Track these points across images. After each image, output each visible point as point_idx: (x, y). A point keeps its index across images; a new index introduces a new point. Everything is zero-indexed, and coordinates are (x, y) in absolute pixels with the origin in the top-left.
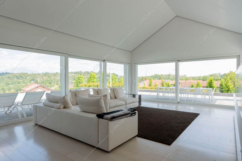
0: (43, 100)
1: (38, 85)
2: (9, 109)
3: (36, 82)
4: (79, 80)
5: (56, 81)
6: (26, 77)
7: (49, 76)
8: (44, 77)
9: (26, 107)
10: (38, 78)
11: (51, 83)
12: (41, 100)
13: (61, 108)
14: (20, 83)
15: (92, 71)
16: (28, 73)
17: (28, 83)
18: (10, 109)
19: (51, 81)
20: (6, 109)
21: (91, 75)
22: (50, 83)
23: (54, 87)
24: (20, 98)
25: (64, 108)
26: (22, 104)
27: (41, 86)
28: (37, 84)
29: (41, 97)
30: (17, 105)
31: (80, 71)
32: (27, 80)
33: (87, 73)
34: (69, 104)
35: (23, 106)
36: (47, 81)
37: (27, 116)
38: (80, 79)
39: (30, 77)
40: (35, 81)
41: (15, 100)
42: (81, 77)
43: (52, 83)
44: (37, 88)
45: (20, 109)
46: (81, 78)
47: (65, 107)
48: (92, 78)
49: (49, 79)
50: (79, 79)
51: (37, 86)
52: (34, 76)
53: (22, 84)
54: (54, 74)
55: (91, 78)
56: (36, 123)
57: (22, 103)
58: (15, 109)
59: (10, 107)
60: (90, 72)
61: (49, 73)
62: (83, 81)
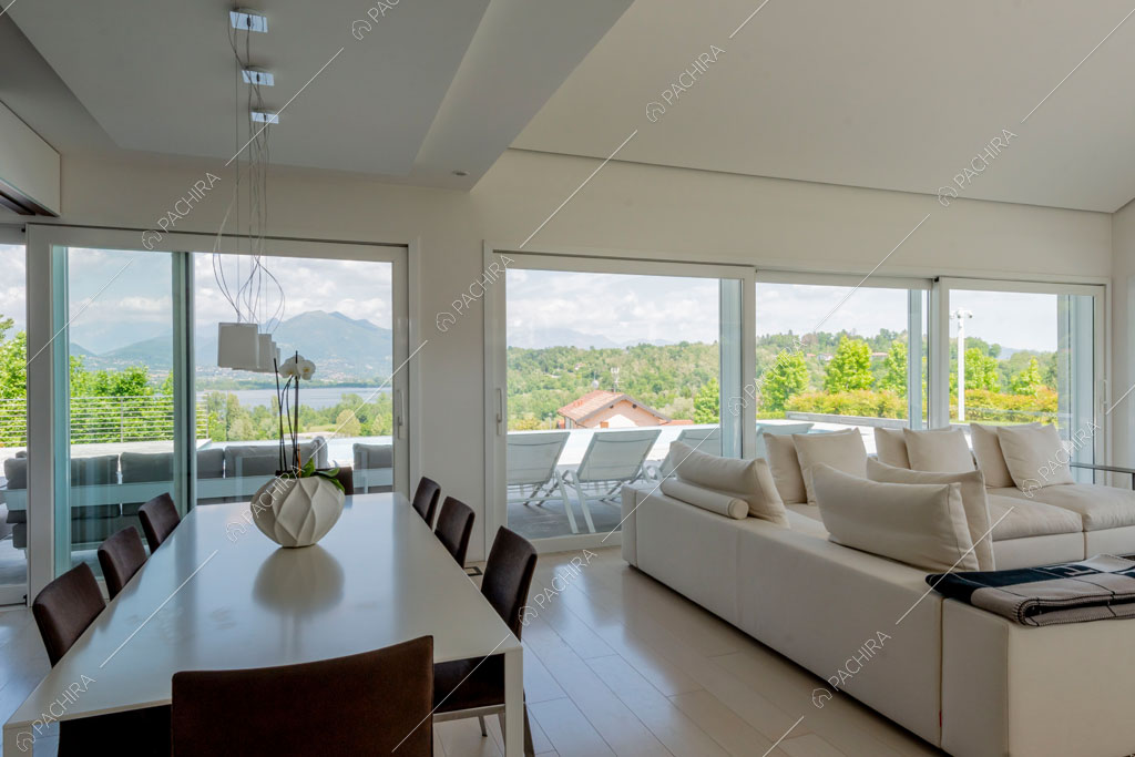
0: (648, 468)
1: (616, 396)
2: (535, 493)
3: (608, 385)
4: (784, 378)
5: (681, 381)
6: (572, 363)
7: (654, 360)
8: (636, 365)
9: (591, 491)
10: (614, 366)
11: (660, 389)
12: (645, 465)
13: (736, 515)
14: (553, 388)
15: (844, 332)
16: (579, 347)
17: (580, 388)
18: (541, 494)
19: (662, 383)
20: (528, 491)
21: (843, 354)
22: (657, 389)
23: (671, 404)
24: (573, 453)
25: (750, 515)
26: (582, 475)
27: (625, 401)
28: (612, 391)
29: (645, 456)
30: (563, 477)
31: (785, 333)
32: (573, 375)
33: (820, 341)
34: (771, 501)
35: (583, 486)
36: (644, 380)
37: (599, 528)
38: (790, 370)
39: (584, 365)
40: (601, 379)
41: (556, 459)
42: (794, 360)
43: (663, 387)
44: (612, 407)
45: (571, 493)
46: (792, 365)
47: (755, 513)
48: (846, 367)
49: (652, 372)
50: (783, 374)
51: (612, 399)
52: (597, 358)
53: (559, 391)
54: (670, 351)
55: (841, 367)
56: (634, 564)
57: (578, 474)
58: (557, 493)
59: (541, 484)
60: (834, 334)
61: (653, 348)
62: (799, 378)
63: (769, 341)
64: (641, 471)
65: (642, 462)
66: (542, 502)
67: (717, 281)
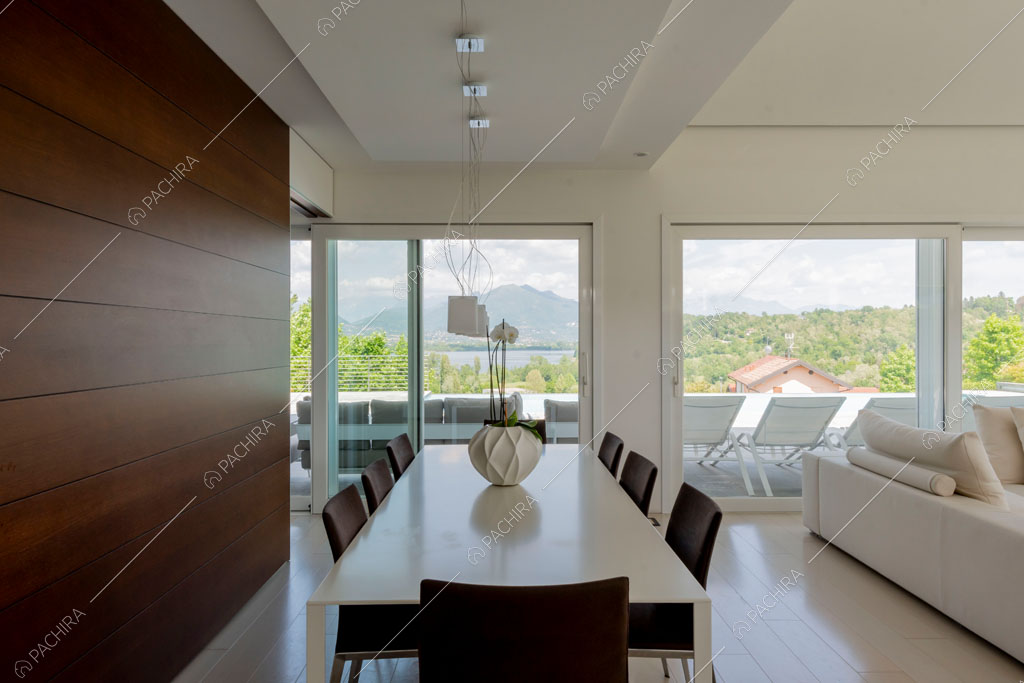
0: (831, 435)
1: (790, 362)
2: (709, 454)
3: (781, 350)
4: (993, 345)
5: (864, 348)
6: (743, 329)
7: (832, 325)
8: (812, 331)
9: (767, 455)
10: (789, 332)
11: (839, 355)
12: (827, 432)
13: (939, 490)
14: (723, 353)
16: (750, 313)
17: (751, 354)
18: (715, 455)
19: (840, 348)
20: (702, 452)
22: (836, 355)
23: (852, 371)
24: (750, 415)
25: (957, 493)
26: (757, 438)
27: (800, 367)
28: (786, 356)
29: (827, 423)
30: (739, 439)
31: (994, 294)
32: (744, 341)
34: (985, 479)
35: (759, 449)
36: (821, 346)
37: (776, 493)
38: (1002, 336)
39: (756, 331)
40: (773, 344)
41: (732, 421)
42: (1007, 324)
43: (843, 353)
44: (786, 372)
45: (747, 455)
46: (1005, 330)
47: (963, 491)
49: (831, 337)
50: (992, 340)
51: (786, 365)
52: (770, 324)
53: (729, 356)
54: (852, 318)
56: (817, 533)
57: (754, 438)
58: (732, 455)
59: (716, 444)
61: (832, 312)
62: (1014, 346)
63: (975, 305)
64: (822, 438)
65: (823, 429)
66: (716, 462)
67: (914, 241)
